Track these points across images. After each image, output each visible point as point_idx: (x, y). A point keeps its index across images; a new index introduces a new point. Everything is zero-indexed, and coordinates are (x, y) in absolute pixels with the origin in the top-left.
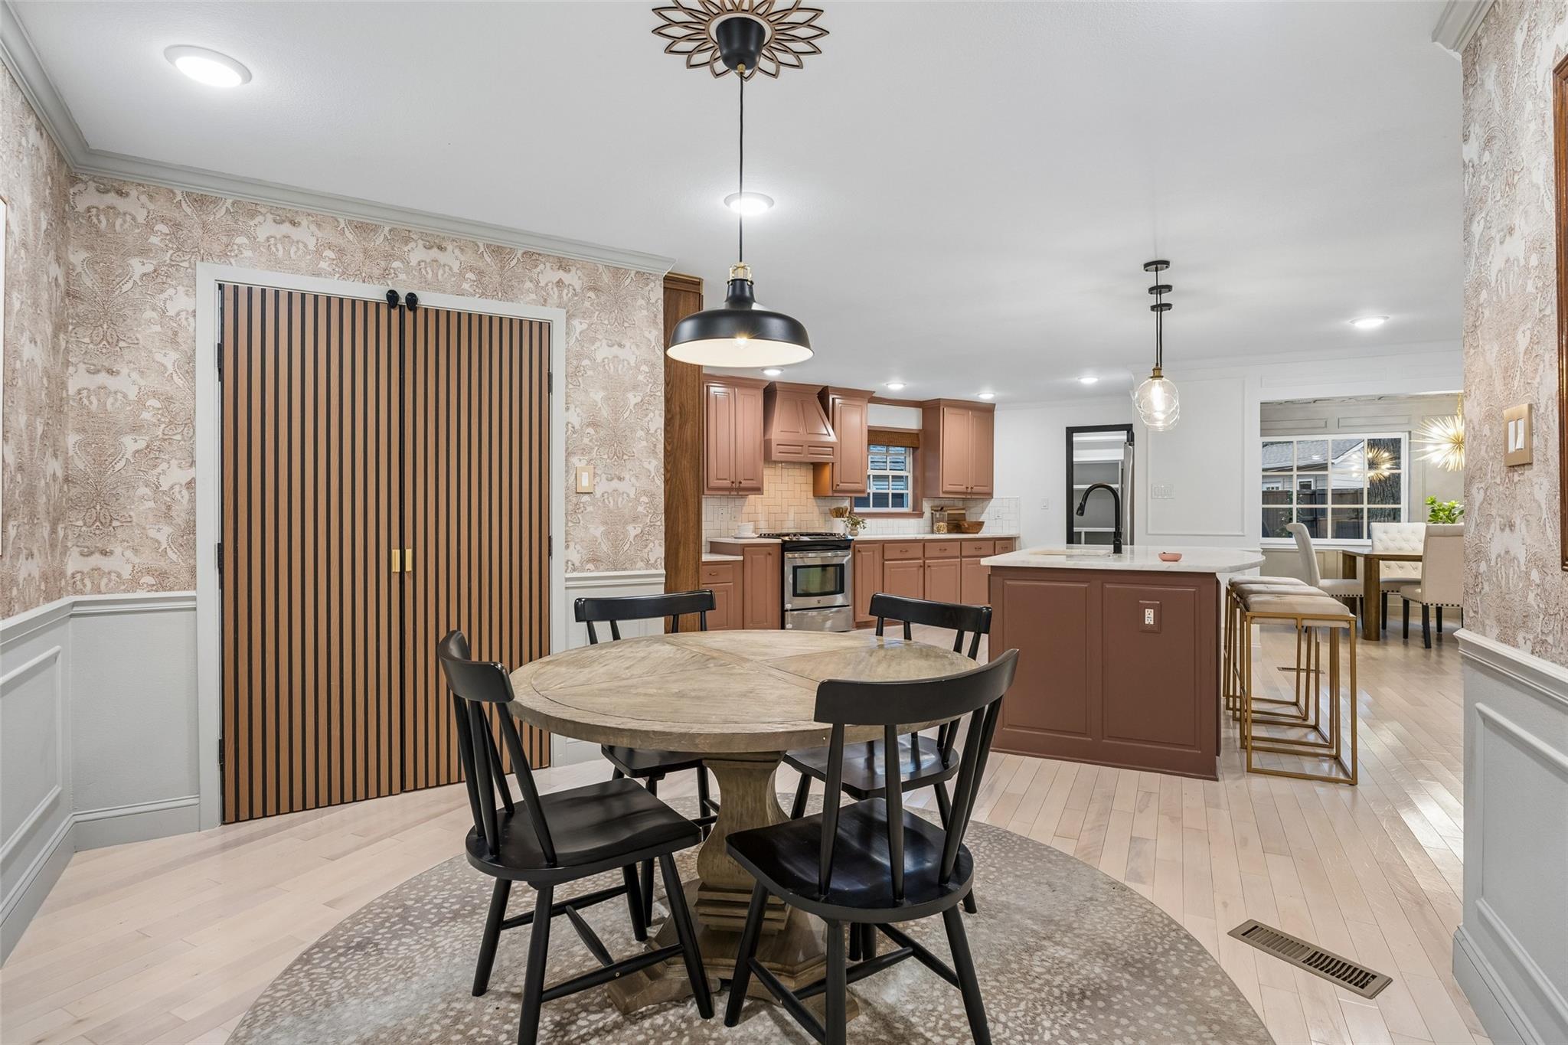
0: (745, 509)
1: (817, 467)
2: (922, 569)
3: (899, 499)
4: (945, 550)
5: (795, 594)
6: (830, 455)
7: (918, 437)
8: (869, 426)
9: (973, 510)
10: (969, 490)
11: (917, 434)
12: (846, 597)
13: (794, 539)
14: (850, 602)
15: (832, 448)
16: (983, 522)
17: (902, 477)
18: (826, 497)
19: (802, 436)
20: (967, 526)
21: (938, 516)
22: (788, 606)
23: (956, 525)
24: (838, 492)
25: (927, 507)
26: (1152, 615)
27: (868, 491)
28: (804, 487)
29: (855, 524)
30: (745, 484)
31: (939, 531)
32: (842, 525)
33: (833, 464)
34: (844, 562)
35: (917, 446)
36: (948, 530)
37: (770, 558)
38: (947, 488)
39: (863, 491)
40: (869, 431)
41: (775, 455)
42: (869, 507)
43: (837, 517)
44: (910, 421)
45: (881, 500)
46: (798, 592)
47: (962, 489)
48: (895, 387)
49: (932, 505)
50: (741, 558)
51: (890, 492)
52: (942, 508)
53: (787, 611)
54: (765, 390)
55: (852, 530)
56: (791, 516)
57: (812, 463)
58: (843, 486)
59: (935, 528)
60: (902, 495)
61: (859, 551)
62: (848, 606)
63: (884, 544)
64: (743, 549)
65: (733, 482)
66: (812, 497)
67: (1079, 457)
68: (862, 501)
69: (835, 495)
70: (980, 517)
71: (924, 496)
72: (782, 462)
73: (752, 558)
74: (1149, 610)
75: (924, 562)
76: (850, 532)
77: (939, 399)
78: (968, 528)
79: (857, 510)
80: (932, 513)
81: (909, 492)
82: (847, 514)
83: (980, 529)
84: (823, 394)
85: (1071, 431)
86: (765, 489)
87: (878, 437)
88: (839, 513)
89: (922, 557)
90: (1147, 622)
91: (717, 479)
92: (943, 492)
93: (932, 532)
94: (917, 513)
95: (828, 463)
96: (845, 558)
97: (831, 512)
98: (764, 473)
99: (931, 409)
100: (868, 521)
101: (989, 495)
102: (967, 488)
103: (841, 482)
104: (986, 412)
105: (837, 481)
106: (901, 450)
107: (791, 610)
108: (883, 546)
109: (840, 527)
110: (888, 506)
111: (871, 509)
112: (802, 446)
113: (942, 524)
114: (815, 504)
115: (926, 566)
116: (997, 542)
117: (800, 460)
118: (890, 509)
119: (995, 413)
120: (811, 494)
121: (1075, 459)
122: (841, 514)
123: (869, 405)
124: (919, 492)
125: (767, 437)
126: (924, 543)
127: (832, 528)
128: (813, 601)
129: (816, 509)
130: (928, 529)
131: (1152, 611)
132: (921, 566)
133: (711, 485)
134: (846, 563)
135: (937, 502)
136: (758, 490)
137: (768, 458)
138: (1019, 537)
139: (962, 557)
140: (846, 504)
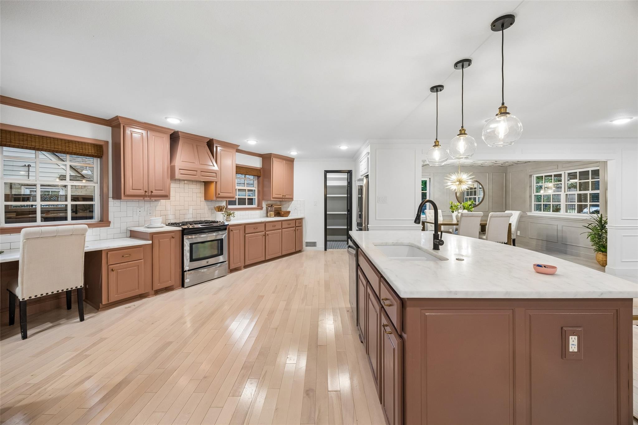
0: (158, 208)
1: (207, 184)
2: (264, 236)
3: (251, 201)
4: (275, 226)
5: (192, 260)
6: (214, 177)
7: (260, 171)
8: (236, 164)
9: (284, 206)
10: (284, 197)
11: (260, 170)
12: (224, 258)
13: (191, 227)
14: (226, 259)
15: (216, 173)
16: (290, 212)
17: (252, 190)
18: (212, 201)
19: (196, 165)
20: (283, 213)
21: (270, 209)
22: (186, 268)
23: (278, 213)
24: (218, 197)
25: (264, 205)
26: (576, 342)
27: (236, 197)
28: (199, 195)
29: (229, 215)
30: (155, 193)
31: (270, 216)
32: (222, 215)
33: (216, 182)
34: (223, 238)
35: (260, 175)
36: (274, 215)
37: (173, 240)
38: (274, 196)
39: (233, 198)
40: (237, 167)
41: (178, 176)
42: (236, 205)
43: (219, 211)
44: (256, 163)
45: (242, 201)
46: (194, 258)
47: (281, 196)
48: (252, 143)
49: (267, 203)
50: (150, 242)
51: (247, 197)
52: (272, 205)
53: (186, 271)
54: (171, 135)
55: (227, 218)
56: (191, 211)
57: (203, 182)
58: (222, 195)
59: (268, 215)
60: (252, 199)
61: (232, 230)
62: (226, 261)
63: (245, 225)
64: (152, 236)
65: (146, 192)
66: (204, 200)
67: (329, 183)
68: (232, 203)
69: (218, 199)
70: (287, 209)
71: (263, 199)
72: (184, 180)
73: (159, 241)
74: (573, 337)
75: (265, 233)
76: (226, 220)
77: (271, 153)
78: (284, 215)
79: (230, 207)
80: (267, 208)
81: (256, 197)
82: (225, 210)
83: (289, 215)
84: (210, 144)
85: (326, 172)
86: (171, 195)
87: (241, 170)
88: (220, 209)
89: (264, 231)
90: (571, 350)
91: (133, 189)
92: (273, 198)
93: (267, 216)
94: (260, 207)
95: (213, 182)
96: (223, 235)
97: (215, 208)
98: (171, 186)
99: (267, 158)
100: (236, 213)
101: (292, 199)
102: (283, 196)
103: (221, 193)
104: (290, 161)
105: (218, 192)
106: (252, 177)
107: (189, 271)
108: (245, 226)
109: (220, 217)
110: (245, 205)
111: (237, 206)
112: (197, 171)
113: (272, 213)
114: (205, 204)
115: (266, 235)
116: (296, 220)
117: (193, 179)
118: (247, 206)
119: (295, 162)
120: (203, 199)
121: (327, 184)
122: (221, 209)
123: (236, 153)
124: (261, 198)
125: (172, 164)
126: (265, 223)
127: (216, 217)
128: (204, 263)
129: (206, 207)
130: (265, 215)
131: (576, 337)
132: (264, 235)
133: (127, 193)
134: (224, 238)
135: (269, 202)
136: (166, 196)
137: (172, 177)
138: (304, 218)
139: (282, 229)
140: (224, 204)
